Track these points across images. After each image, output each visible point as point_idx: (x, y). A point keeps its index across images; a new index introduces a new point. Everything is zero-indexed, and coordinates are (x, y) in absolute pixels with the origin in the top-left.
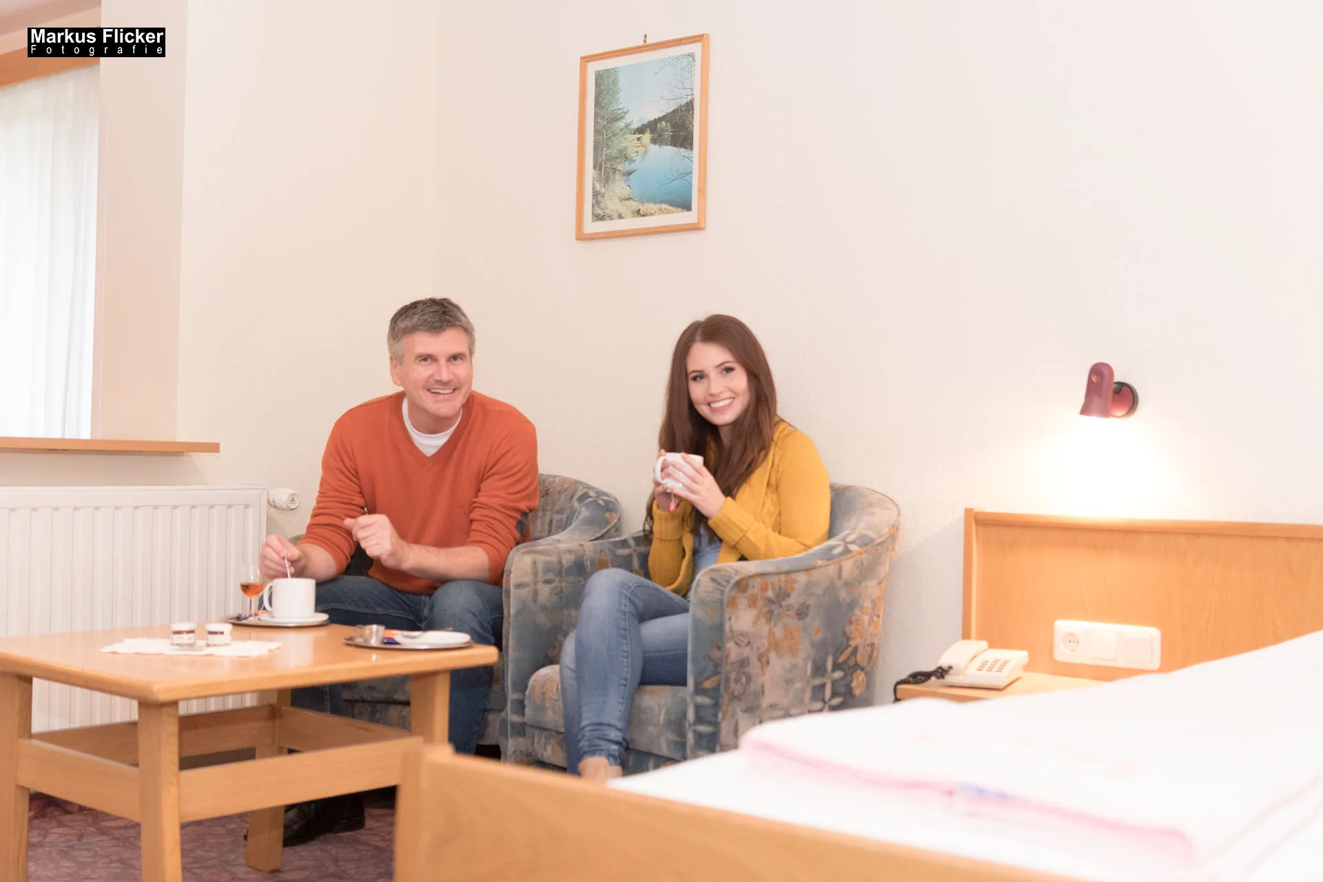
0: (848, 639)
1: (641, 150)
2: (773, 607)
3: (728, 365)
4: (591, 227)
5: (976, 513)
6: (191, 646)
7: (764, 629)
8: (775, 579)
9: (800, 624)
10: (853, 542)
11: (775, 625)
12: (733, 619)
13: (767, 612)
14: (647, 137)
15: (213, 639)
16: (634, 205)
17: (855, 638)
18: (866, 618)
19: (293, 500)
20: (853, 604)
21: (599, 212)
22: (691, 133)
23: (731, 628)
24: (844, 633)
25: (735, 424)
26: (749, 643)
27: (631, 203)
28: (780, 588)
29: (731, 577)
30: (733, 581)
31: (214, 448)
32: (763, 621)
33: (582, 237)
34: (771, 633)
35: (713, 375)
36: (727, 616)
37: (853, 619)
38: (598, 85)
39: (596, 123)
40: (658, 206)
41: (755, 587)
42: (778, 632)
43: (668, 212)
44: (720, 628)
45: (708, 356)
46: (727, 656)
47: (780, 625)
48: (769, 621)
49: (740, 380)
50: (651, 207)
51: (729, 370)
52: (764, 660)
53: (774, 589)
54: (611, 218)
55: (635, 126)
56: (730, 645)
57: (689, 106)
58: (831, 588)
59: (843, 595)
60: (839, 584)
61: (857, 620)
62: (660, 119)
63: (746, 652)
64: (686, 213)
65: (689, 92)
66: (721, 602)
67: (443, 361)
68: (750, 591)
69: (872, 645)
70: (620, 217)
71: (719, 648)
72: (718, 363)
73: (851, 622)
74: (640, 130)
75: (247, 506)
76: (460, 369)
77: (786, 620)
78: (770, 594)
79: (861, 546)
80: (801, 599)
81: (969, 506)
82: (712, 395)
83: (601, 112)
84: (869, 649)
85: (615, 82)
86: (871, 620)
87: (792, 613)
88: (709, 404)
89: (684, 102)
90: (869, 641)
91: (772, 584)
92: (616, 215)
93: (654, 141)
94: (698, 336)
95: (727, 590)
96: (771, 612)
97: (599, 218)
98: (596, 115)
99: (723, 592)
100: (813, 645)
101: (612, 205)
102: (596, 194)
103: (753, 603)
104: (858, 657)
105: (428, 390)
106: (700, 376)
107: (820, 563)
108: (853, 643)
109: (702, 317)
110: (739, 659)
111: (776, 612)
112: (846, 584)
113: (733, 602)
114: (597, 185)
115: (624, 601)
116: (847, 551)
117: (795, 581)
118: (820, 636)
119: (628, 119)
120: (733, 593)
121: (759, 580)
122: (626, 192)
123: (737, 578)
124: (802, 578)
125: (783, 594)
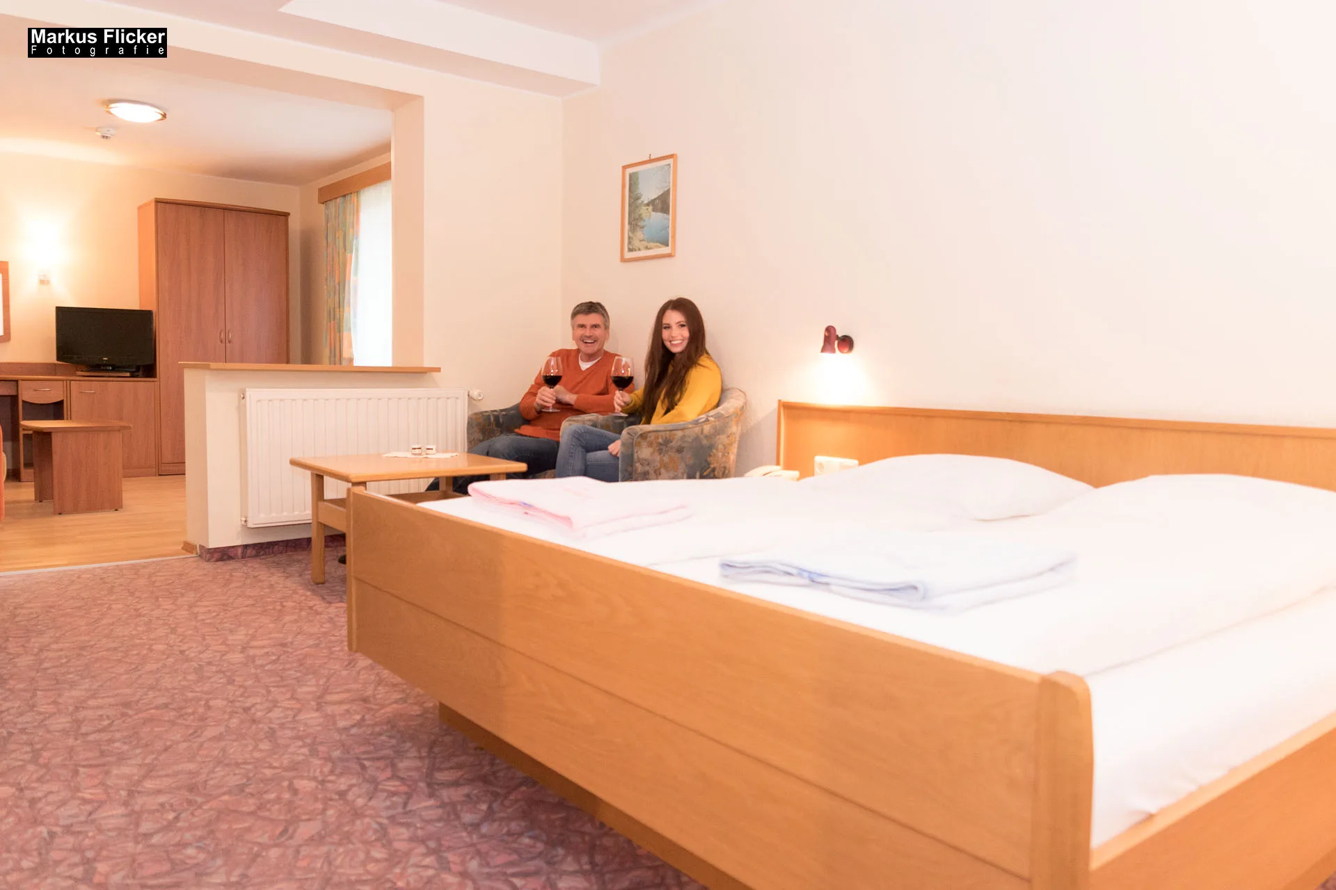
0: (709, 464)
1: (648, 214)
2: (662, 447)
3: (682, 323)
4: (628, 255)
5: (784, 402)
6: (420, 454)
7: (658, 458)
8: (663, 434)
9: (679, 455)
10: (712, 416)
11: (664, 456)
12: (639, 452)
13: (659, 450)
14: (650, 208)
15: (429, 451)
16: (645, 243)
17: (713, 463)
18: (720, 454)
19: (480, 395)
20: (711, 447)
21: (631, 247)
22: (669, 205)
23: (638, 456)
24: (706, 461)
25: (681, 353)
26: (648, 464)
27: (643, 242)
28: (666, 438)
29: (637, 433)
30: (638, 434)
31: (438, 370)
32: (657, 454)
33: (623, 260)
34: (662, 460)
35: (674, 327)
36: (636, 451)
37: (712, 454)
38: (630, 180)
39: (629, 200)
40: (655, 244)
41: (652, 437)
42: (666, 459)
43: (660, 247)
44: (632, 455)
45: (674, 317)
46: (636, 470)
47: (666, 456)
48: (660, 454)
49: (685, 333)
50: (651, 244)
51: (683, 326)
52: (658, 472)
53: (662, 438)
54: (635, 250)
55: (646, 202)
56: (638, 465)
57: (668, 191)
58: (697, 439)
59: (705, 442)
60: (702, 437)
61: (714, 455)
62: (655, 199)
63: (647, 468)
64: (667, 248)
65: (667, 184)
66: (632, 443)
67: (588, 327)
68: (648, 439)
69: (725, 468)
70: (639, 250)
71: (632, 466)
72: (677, 321)
73: (710, 456)
74: (648, 205)
75: (457, 398)
76: (598, 332)
77: (670, 453)
78: (660, 440)
79: (715, 418)
80: (679, 443)
81: (780, 399)
82: (672, 337)
83: (632, 195)
84: (723, 469)
85: (637, 179)
86: (723, 455)
87: (674, 450)
88: (670, 341)
89: (666, 189)
90: (722, 465)
91: (662, 436)
92: (637, 248)
93: (654, 210)
94: (670, 307)
95: (635, 439)
96: (661, 449)
97: (630, 250)
98: (630, 196)
99: (633, 439)
100: (687, 466)
101: (636, 243)
102: (629, 238)
103: (650, 445)
104: (716, 473)
105: (583, 341)
106: (668, 327)
107: (690, 426)
108: (712, 466)
109: (674, 298)
110: (643, 471)
111: (664, 450)
112: (706, 437)
113: (639, 444)
114: (630, 233)
115: (574, 440)
116: (707, 420)
117: (675, 435)
118: (691, 462)
119: (642, 199)
120: (639, 440)
121: (654, 434)
122: (642, 237)
123: (640, 433)
124: (680, 434)
125: (667, 442)
